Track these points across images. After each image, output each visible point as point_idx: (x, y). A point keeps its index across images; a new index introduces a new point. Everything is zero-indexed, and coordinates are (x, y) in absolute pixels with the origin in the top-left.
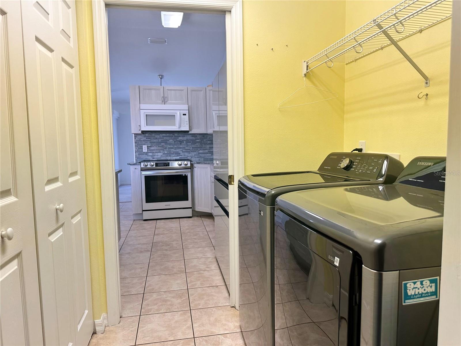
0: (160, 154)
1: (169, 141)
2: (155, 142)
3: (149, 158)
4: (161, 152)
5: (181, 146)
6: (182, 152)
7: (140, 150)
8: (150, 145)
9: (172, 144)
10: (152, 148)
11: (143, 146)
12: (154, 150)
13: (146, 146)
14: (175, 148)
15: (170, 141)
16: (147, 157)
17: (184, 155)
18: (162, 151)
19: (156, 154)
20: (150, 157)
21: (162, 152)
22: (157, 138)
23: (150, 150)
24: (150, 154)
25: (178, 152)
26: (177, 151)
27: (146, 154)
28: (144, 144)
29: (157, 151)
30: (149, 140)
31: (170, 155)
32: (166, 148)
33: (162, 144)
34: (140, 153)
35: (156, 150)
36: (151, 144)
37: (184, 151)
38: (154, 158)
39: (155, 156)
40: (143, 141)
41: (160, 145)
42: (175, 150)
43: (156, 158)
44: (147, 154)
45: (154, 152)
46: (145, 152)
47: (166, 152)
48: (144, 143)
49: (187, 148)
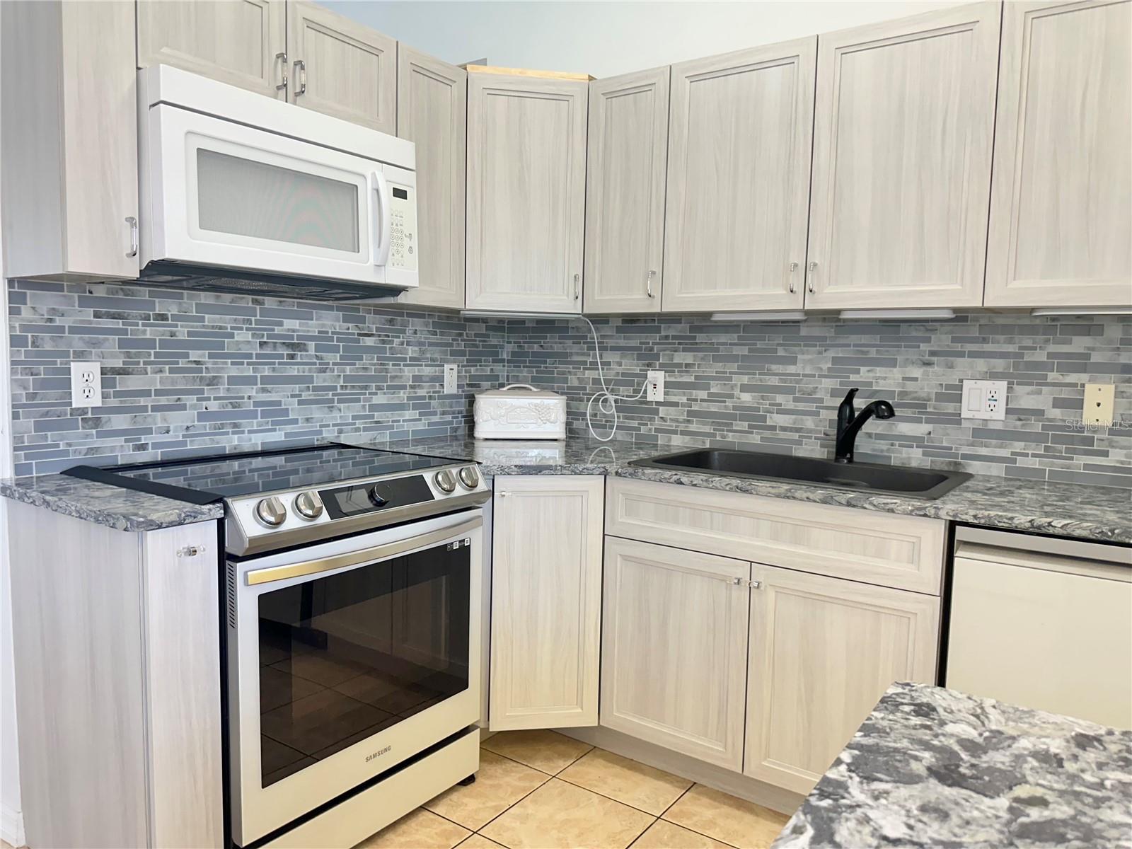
0: (178, 421)
1: (232, 336)
2: (150, 344)
3: (113, 448)
4: (183, 408)
5: (294, 371)
6: (300, 403)
7: (53, 394)
8: (118, 363)
9: (249, 356)
10: (132, 383)
11: (77, 368)
12: (147, 393)
13: (94, 368)
14: (265, 380)
15: (240, 336)
16: (98, 443)
17: (308, 420)
18: (191, 400)
19: (158, 419)
20: (120, 441)
21: (194, 407)
22: (163, 317)
23: (118, 394)
24: (120, 422)
25: (279, 403)
26: (273, 397)
27: (93, 419)
28: (81, 356)
29: (163, 400)
30: (119, 324)
31: (235, 425)
32: (213, 382)
33: (194, 355)
34: (47, 414)
35: (158, 393)
36: (128, 355)
37: (305, 395)
38: (143, 447)
39: (148, 431)
40: (73, 330)
41: (182, 363)
42: (264, 390)
43: (156, 446)
44: (96, 422)
45: (144, 408)
46: (83, 411)
47: (214, 406)
48: (77, 342)
49: (319, 380)
